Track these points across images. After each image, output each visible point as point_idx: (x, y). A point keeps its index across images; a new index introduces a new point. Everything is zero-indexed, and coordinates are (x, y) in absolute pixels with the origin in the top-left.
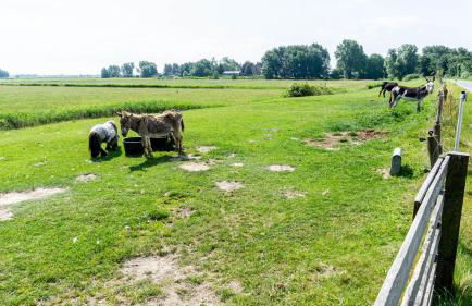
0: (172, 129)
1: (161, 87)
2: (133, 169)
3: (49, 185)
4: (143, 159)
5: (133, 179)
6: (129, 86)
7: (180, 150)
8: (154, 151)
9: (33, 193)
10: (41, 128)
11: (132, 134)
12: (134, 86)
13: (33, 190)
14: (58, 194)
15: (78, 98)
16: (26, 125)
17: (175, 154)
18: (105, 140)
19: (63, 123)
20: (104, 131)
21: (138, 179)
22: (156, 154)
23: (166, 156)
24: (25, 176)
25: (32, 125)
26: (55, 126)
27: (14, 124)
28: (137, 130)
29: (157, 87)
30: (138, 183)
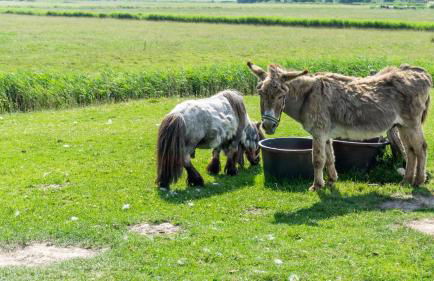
0: (398, 120)
1: (388, 27)
2: (281, 218)
3: (59, 238)
4: (310, 198)
5: (273, 245)
6: (303, 24)
7: (416, 183)
8: (342, 179)
9: (21, 253)
10: (76, 112)
11: (289, 128)
12: (316, 24)
13: (24, 245)
14: (79, 261)
15: (173, 48)
16: (44, 104)
17: (401, 192)
18: (204, 143)
19: (130, 104)
20: (203, 118)
21: (286, 245)
22: (348, 188)
23: (375, 194)
24: (12, 211)
25: (57, 105)
26: (108, 108)
27: (19, 100)
28: (300, 116)
29: (378, 26)
30: (286, 256)
